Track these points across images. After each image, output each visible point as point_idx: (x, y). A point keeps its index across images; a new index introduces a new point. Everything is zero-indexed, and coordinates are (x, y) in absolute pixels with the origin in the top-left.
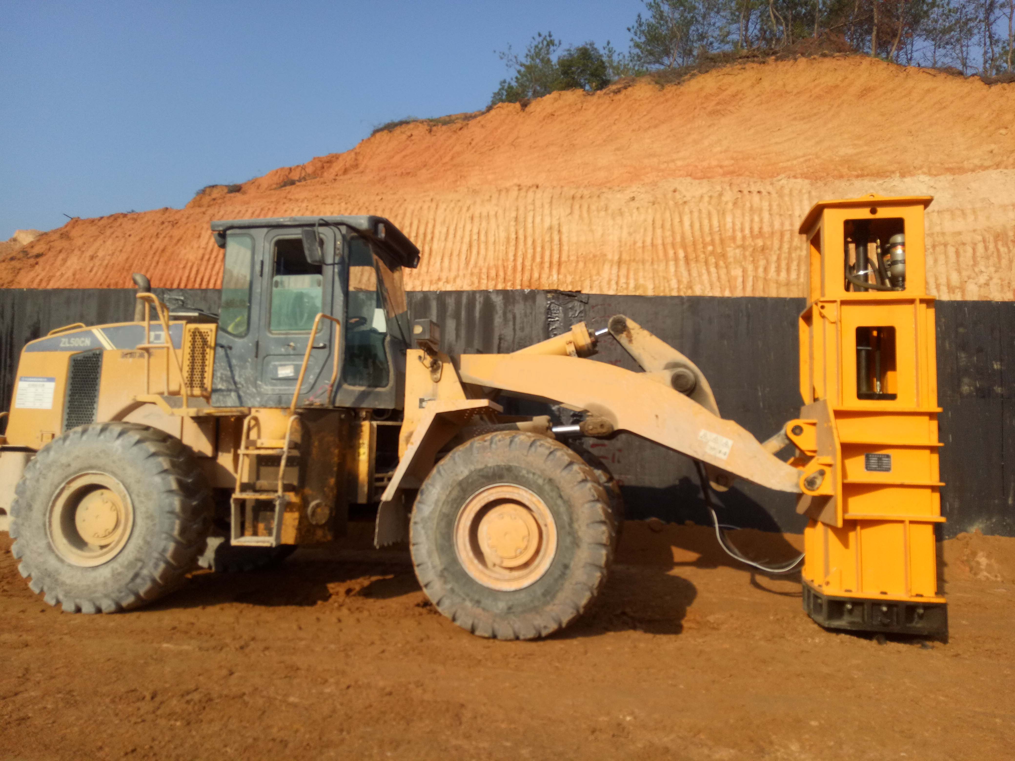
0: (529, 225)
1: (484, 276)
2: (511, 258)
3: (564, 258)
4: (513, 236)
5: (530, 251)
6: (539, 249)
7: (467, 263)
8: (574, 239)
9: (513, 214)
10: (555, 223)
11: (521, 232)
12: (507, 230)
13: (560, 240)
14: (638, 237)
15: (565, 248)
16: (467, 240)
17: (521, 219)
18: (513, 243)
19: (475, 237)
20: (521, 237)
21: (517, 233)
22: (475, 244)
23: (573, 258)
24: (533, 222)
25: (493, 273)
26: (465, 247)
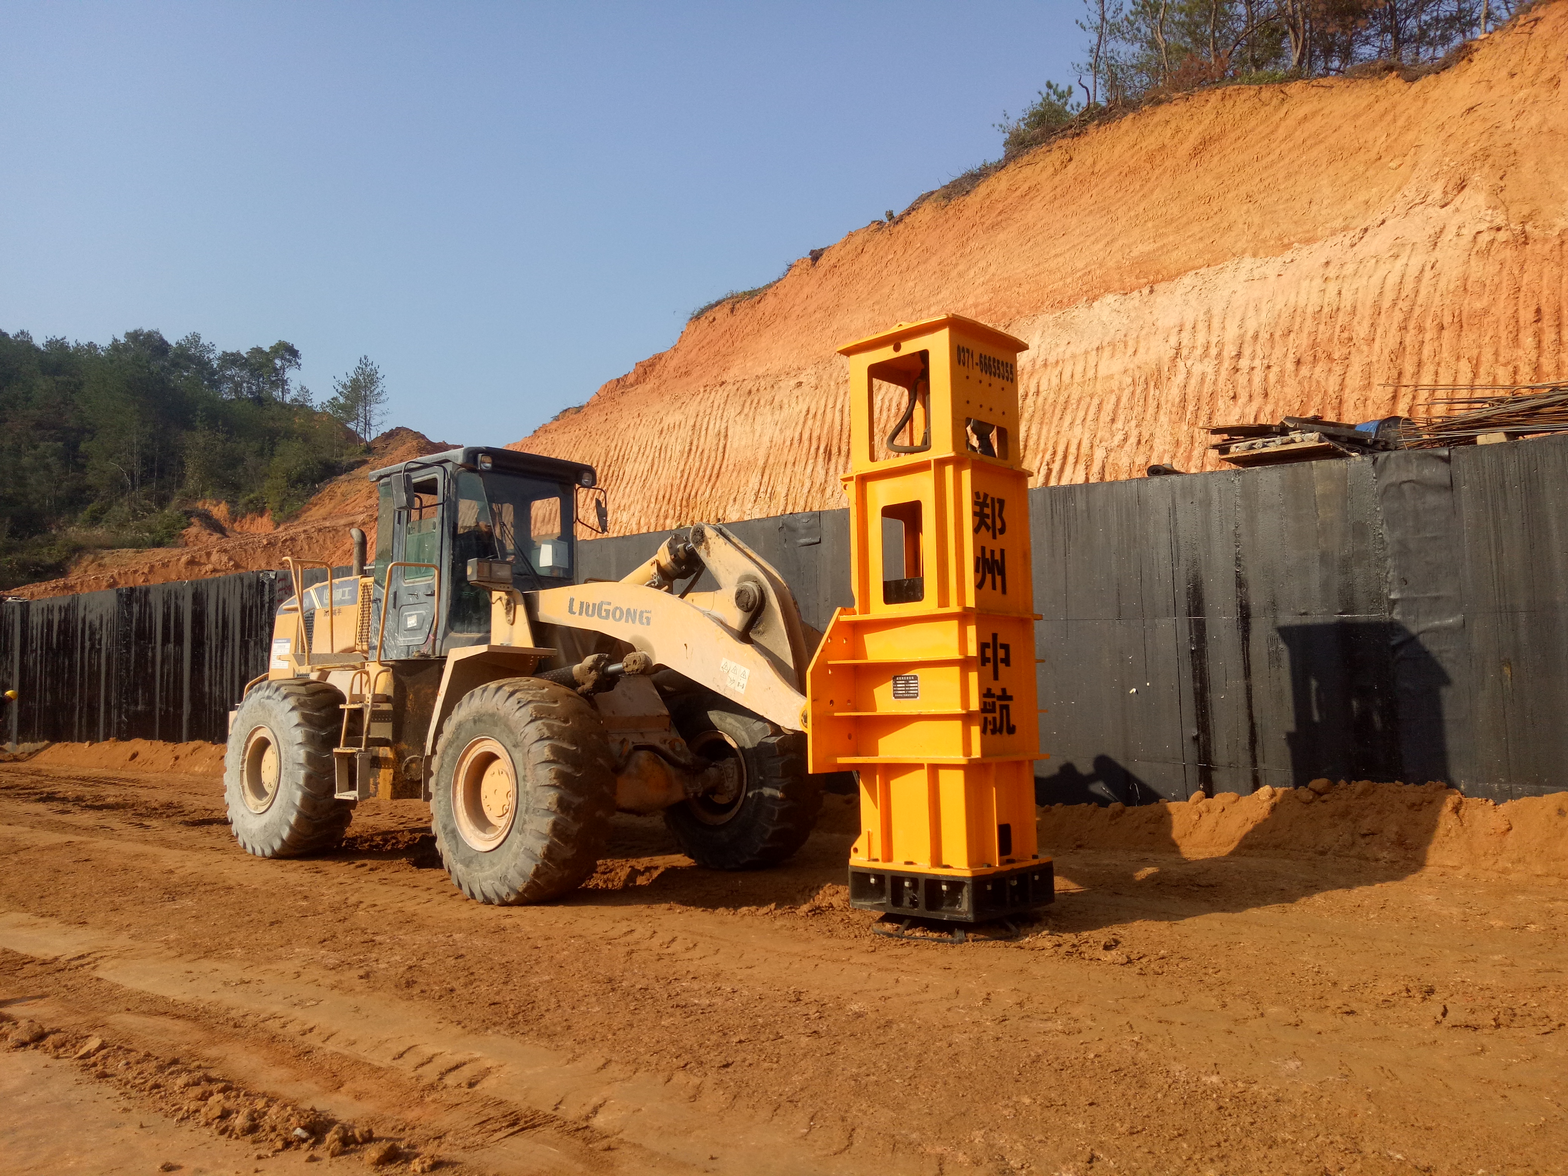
0: (703, 433)
1: (653, 500)
2: (679, 475)
3: (723, 469)
4: (687, 449)
5: (697, 464)
6: (705, 461)
7: (644, 486)
8: (735, 445)
9: (692, 423)
10: (724, 426)
11: (695, 443)
12: (684, 440)
13: (725, 448)
14: (788, 434)
15: (726, 456)
16: (650, 458)
17: (698, 424)
18: (686, 455)
19: (657, 455)
20: (694, 448)
21: (691, 443)
22: (656, 460)
23: (731, 467)
24: (707, 429)
25: (660, 497)
26: (647, 466)
